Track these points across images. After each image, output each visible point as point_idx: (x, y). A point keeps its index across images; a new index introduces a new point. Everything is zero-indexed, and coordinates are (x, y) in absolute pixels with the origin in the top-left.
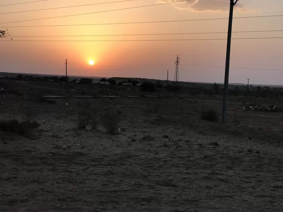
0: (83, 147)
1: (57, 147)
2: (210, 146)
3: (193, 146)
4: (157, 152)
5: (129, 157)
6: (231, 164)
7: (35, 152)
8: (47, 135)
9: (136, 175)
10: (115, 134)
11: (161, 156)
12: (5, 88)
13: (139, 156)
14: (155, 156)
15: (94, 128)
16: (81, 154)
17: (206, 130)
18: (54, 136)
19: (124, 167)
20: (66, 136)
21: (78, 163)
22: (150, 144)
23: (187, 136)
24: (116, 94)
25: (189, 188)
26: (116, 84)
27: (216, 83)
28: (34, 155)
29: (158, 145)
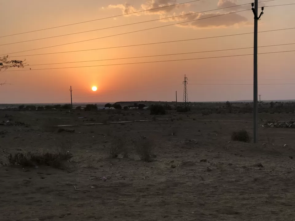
0: (124, 178)
1: (97, 179)
2: (256, 168)
3: (237, 169)
4: (203, 177)
5: (176, 185)
6: (285, 186)
7: (76, 185)
8: (81, 167)
9: (192, 203)
10: (151, 161)
11: (207, 181)
12: (10, 120)
13: (185, 183)
14: (202, 182)
15: (126, 156)
16: (124, 185)
17: (242, 151)
18: (89, 167)
19: (174, 196)
20: (102, 166)
21: (126, 195)
22: (192, 170)
23: (224, 159)
24: (126, 120)
25: (255, 215)
26: (122, 108)
27: (228, 101)
28: (76, 188)
29: (201, 170)
